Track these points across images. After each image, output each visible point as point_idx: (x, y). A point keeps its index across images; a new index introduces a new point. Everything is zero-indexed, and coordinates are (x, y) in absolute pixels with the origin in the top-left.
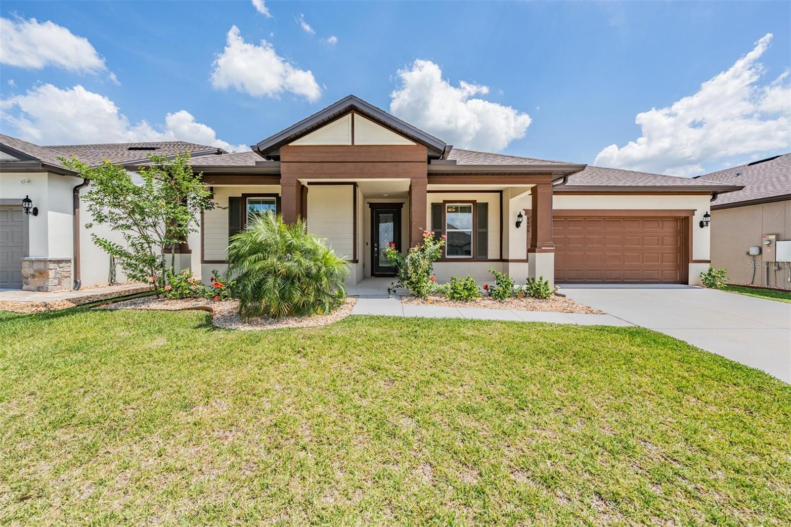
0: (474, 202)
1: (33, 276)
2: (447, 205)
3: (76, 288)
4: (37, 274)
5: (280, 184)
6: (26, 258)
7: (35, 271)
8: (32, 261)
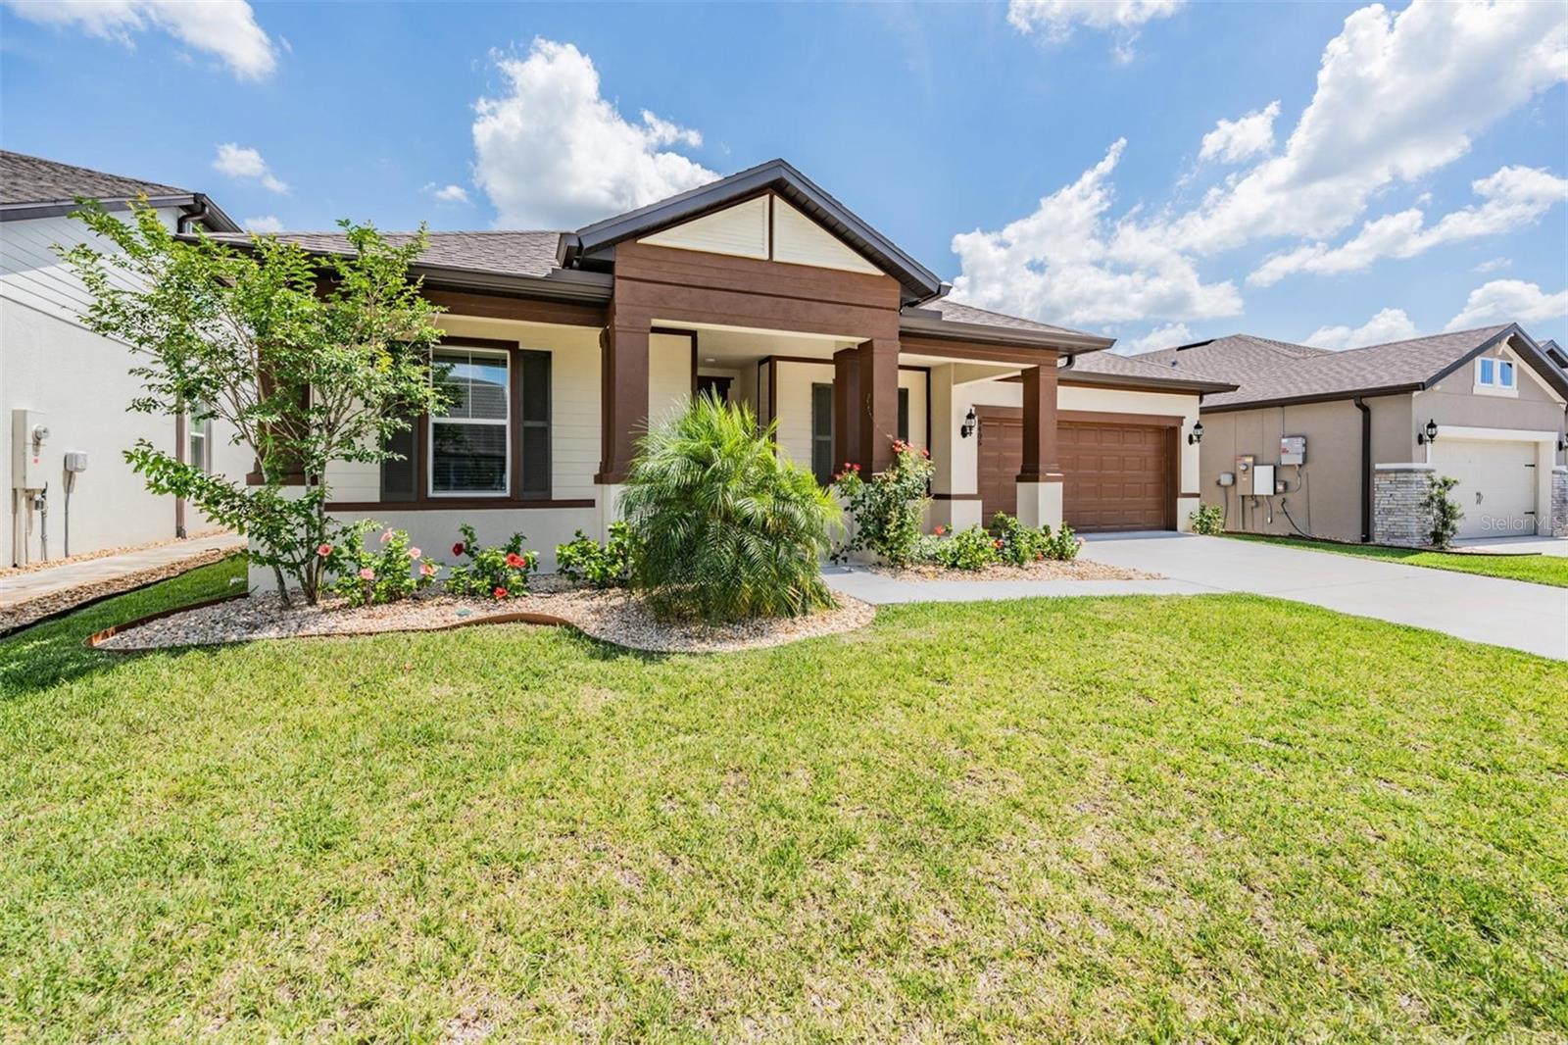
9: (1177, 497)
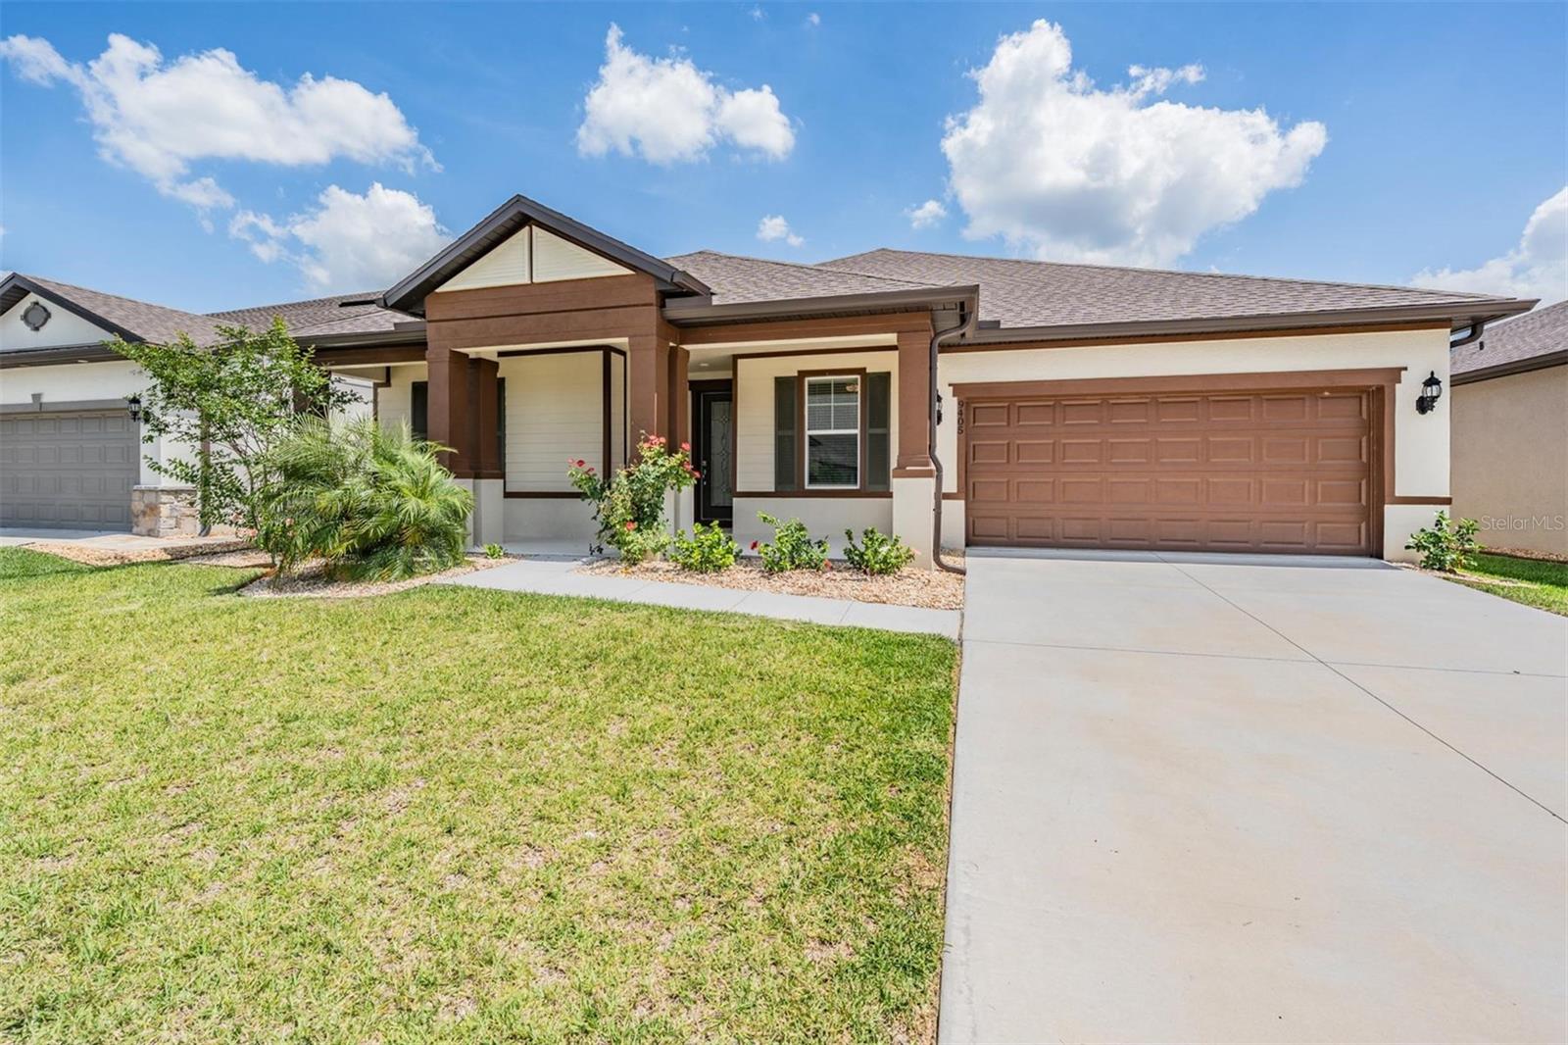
0: (861, 371)
1: (144, 513)
2: (807, 379)
3: (203, 534)
4: (148, 511)
5: (424, 359)
6: (135, 487)
7: (147, 506)
8: (142, 492)
9: (1384, 504)
